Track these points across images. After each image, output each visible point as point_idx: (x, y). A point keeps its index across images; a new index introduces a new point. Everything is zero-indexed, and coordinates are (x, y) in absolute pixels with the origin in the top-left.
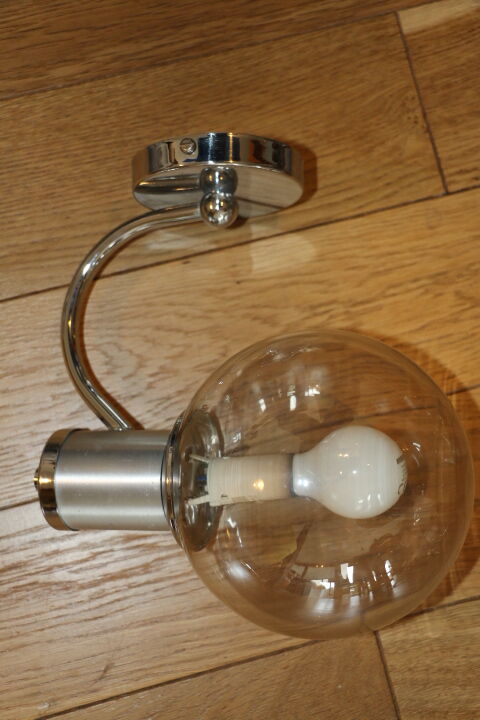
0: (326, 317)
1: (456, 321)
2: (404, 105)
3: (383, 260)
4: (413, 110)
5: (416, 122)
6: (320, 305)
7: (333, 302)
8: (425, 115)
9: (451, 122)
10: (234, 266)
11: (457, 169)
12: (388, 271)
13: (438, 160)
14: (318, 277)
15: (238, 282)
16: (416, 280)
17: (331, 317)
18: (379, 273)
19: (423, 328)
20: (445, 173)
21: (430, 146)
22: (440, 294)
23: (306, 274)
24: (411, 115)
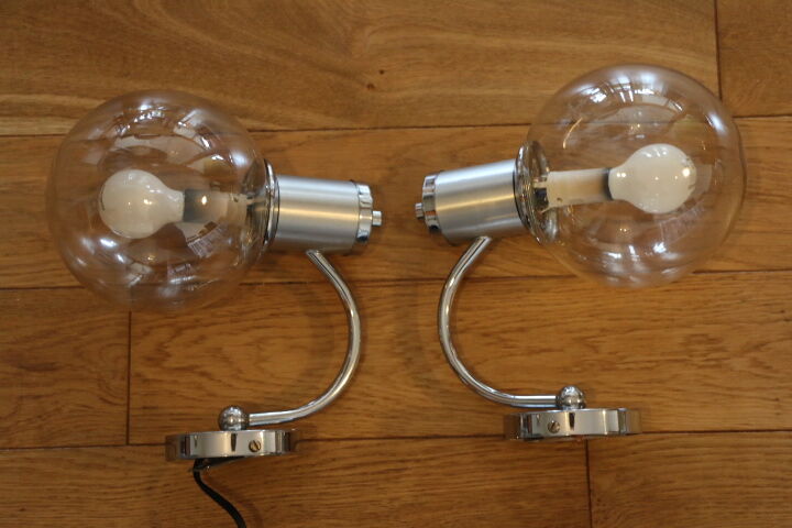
0: (709, 357)
1: (603, 330)
2: (606, 518)
3: (652, 392)
4: (598, 512)
5: (599, 500)
6: (712, 367)
7: (700, 367)
8: (590, 505)
9: (568, 494)
10: (778, 414)
11: (573, 453)
12: (650, 382)
13: (587, 465)
14: (711, 390)
15: (777, 400)
16: (629, 369)
17: (705, 355)
18: (660, 382)
19: (632, 330)
20: (584, 452)
21: (591, 478)
22: (611, 353)
23: (719, 394)
24: (601, 508)
